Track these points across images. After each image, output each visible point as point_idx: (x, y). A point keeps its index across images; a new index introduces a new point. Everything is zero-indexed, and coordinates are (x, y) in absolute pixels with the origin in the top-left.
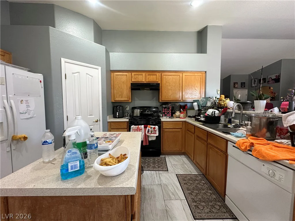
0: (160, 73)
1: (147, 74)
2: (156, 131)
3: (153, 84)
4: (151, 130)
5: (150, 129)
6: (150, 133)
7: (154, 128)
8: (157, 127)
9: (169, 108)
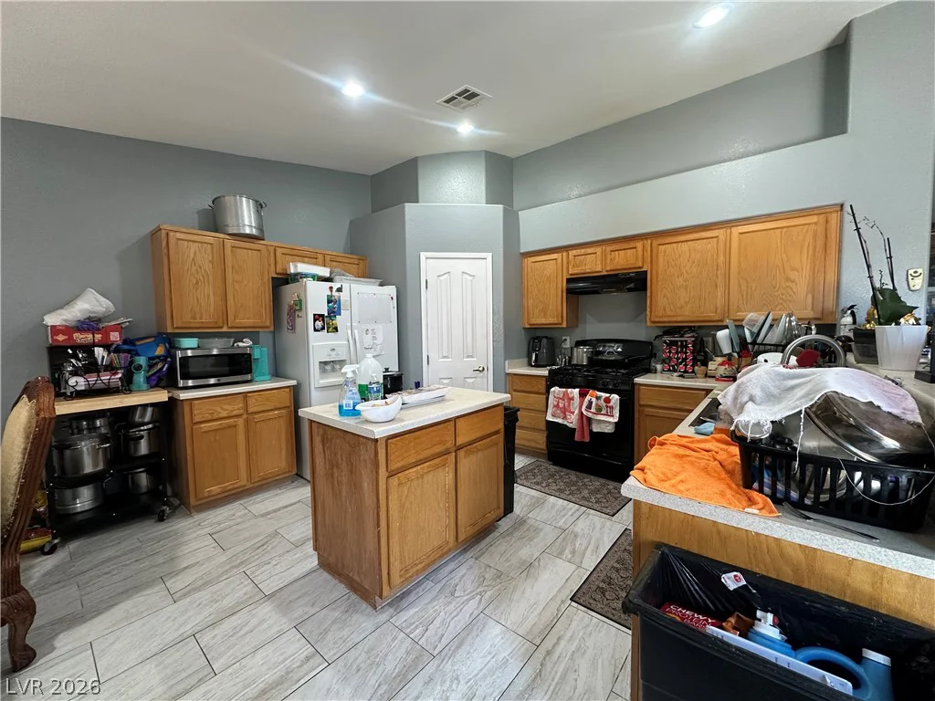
0: (649, 241)
1: (609, 248)
2: (612, 408)
3: (629, 274)
4: (597, 405)
5: (594, 400)
6: (593, 410)
7: (607, 400)
8: (615, 398)
9: (686, 347)
